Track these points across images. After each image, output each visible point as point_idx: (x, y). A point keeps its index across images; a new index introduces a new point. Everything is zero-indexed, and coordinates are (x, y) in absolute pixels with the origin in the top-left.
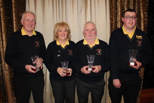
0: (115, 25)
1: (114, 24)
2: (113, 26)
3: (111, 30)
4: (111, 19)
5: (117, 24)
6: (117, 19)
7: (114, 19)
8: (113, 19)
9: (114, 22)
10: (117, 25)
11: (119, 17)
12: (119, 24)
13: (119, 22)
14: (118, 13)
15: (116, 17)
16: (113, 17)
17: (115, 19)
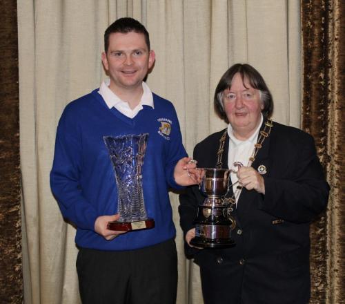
0: (320, 56)
1: (316, 52)
2: (314, 58)
3: (305, 74)
4: (307, 33)
5: (326, 52)
6: (326, 31)
7: (316, 31)
8: (312, 31)
9: (316, 42)
10: (327, 56)
11: (333, 25)
12: (333, 52)
13: (336, 43)
14: (332, 11)
15: (325, 26)
16: (312, 24)
17: (320, 34)
